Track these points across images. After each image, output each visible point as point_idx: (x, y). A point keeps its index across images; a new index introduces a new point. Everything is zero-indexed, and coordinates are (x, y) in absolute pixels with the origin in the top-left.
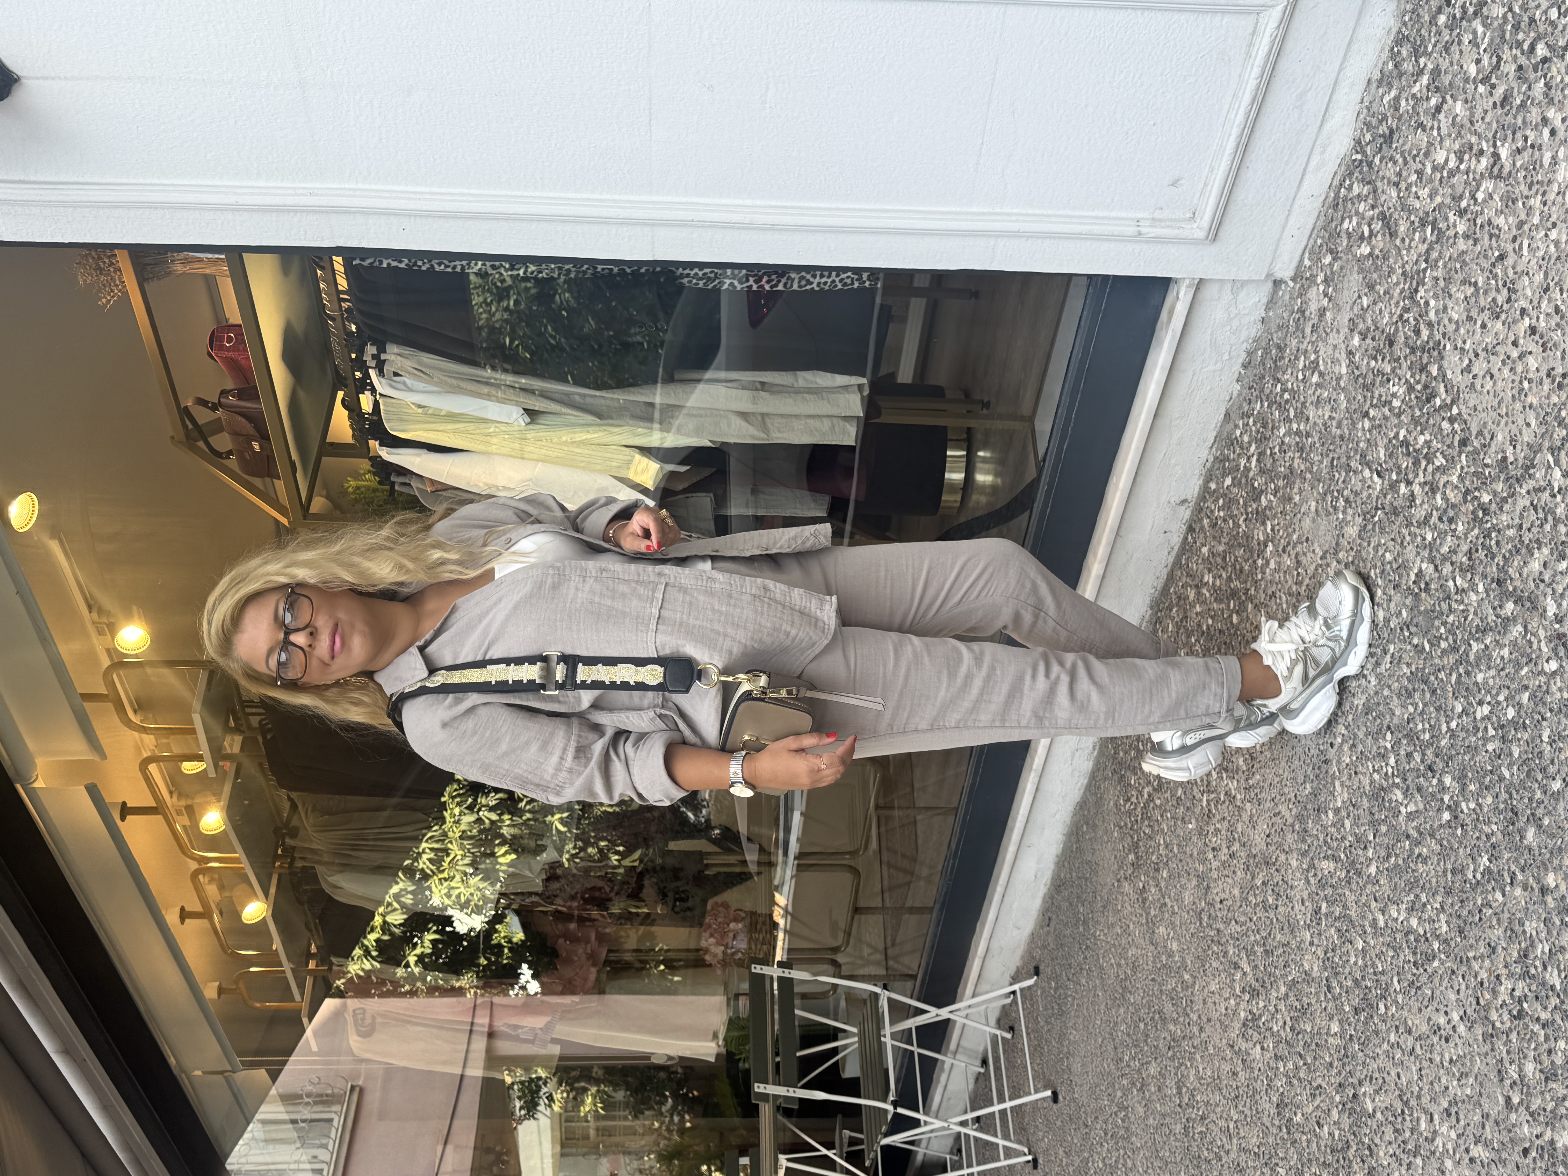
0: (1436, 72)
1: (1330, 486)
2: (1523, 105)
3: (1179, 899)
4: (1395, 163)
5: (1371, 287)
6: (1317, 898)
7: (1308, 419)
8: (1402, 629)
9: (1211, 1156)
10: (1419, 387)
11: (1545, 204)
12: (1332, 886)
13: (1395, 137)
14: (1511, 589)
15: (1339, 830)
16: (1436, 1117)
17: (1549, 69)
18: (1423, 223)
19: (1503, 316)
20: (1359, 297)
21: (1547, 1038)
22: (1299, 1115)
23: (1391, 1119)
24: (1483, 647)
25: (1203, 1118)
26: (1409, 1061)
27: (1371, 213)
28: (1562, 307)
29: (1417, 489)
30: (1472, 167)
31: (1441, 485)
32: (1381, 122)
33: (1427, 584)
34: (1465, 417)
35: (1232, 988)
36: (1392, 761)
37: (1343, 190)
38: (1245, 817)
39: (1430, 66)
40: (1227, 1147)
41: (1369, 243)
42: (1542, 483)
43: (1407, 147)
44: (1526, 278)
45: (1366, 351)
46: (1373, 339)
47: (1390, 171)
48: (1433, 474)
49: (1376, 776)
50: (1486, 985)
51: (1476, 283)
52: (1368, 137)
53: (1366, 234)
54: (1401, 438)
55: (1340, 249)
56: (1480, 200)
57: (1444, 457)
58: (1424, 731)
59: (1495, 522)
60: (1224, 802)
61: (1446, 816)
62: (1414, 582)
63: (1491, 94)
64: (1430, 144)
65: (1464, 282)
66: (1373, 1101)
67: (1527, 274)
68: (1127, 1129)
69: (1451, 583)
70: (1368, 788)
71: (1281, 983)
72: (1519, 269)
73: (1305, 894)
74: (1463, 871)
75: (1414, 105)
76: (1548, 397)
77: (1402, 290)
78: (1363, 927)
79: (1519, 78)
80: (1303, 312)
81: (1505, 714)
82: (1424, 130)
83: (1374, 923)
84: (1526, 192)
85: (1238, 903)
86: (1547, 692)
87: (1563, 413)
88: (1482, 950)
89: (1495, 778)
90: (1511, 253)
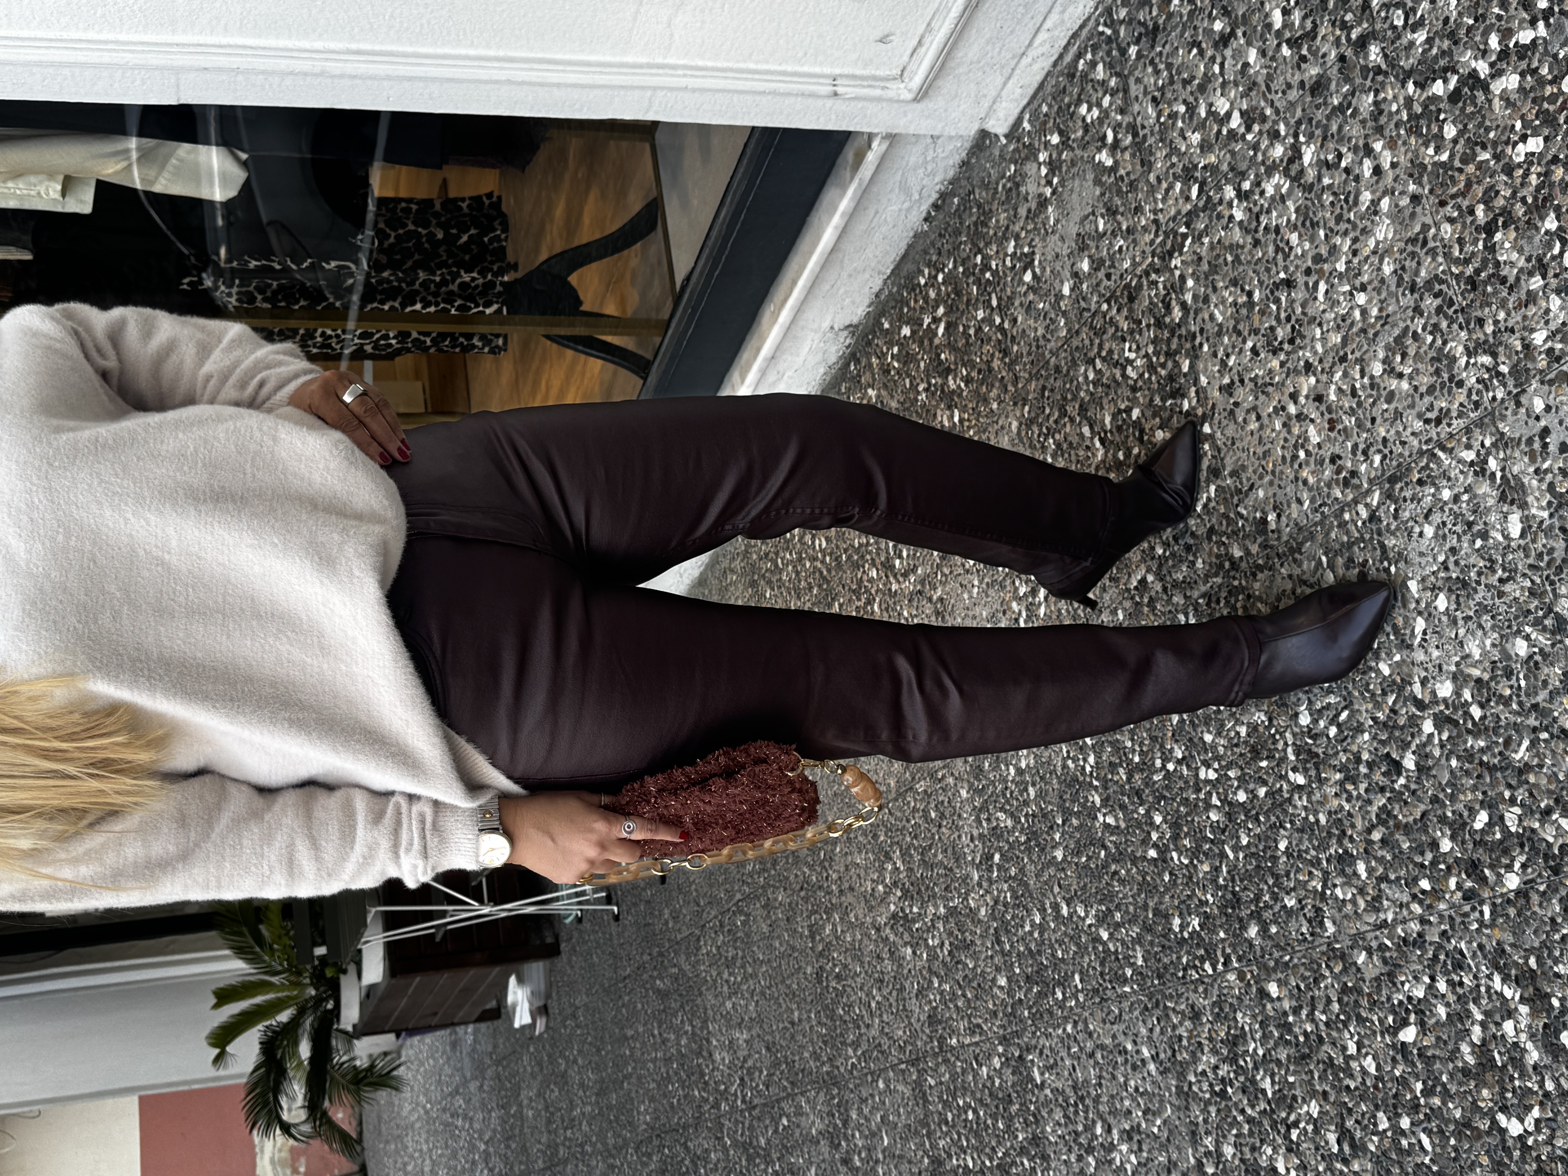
1: (1038, 415)
2: (1341, 109)
4: (1157, 72)
5: (1111, 212)
6: (989, 844)
7: (1015, 320)
9: (848, 1018)
10: (1163, 372)
11: (1355, 253)
12: (1009, 843)
13: (1161, 38)
15: (1021, 791)
16: (1115, 1131)
17: (1383, 85)
18: (1189, 175)
19: (1282, 356)
20: (1093, 213)
21: (1251, 1135)
22: (954, 1040)
23: (1062, 1102)
25: (839, 977)
26: (1088, 1063)
27: (1119, 117)
28: (1360, 393)
30: (1262, 146)
33: (1151, 599)
34: (1220, 445)
35: (882, 874)
36: (1091, 759)
37: (1082, 61)
40: (867, 1020)
41: (1113, 154)
43: (1176, 62)
44: (1318, 332)
45: (1098, 285)
46: (1108, 276)
47: (1150, 79)
49: (1071, 763)
50: (1185, 1042)
51: (1250, 294)
52: (1123, 13)
53: (1110, 140)
54: (1134, 417)
55: (1072, 136)
56: (1268, 195)
58: (1134, 751)
59: (1244, 583)
61: (1152, 853)
62: (1136, 588)
63: (1299, 67)
64: (1208, 78)
65: (1234, 282)
66: (1042, 1074)
67: (1320, 325)
71: (940, 903)
73: (975, 833)
74: (1167, 917)
75: (1191, 13)
76: (1329, 485)
77: (1152, 242)
78: (1043, 905)
79: (1340, 71)
80: (1017, 185)
81: (1235, 793)
82: (1201, 53)
83: (1056, 907)
84: (1332, 224)
85: (893, 795)
86: (1290, 800)
87: (1347, 516)
88: (1183, 1007)
89: (1217, 851)
90: (1301, 286)
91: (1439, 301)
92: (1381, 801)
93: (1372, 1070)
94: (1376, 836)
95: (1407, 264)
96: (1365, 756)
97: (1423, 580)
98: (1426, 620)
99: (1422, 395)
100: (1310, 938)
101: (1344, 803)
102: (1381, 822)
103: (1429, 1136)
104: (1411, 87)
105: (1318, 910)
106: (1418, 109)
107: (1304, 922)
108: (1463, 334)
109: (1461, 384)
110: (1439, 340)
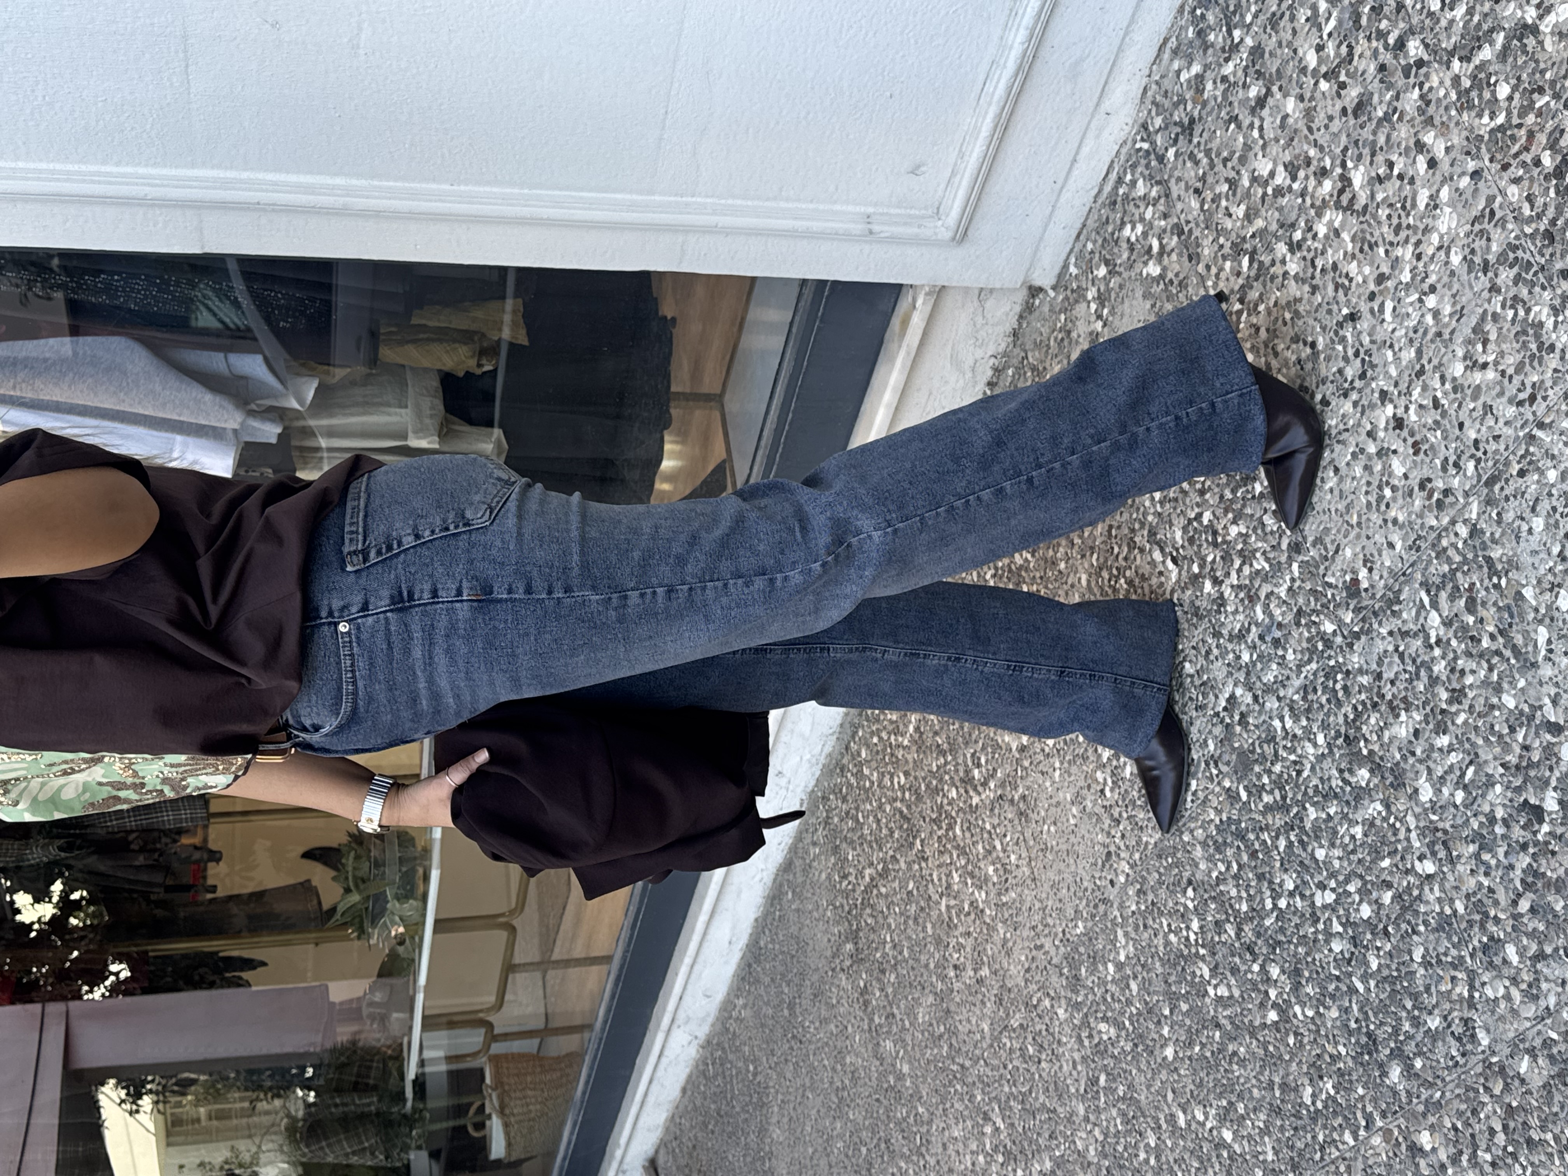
0: (1257, 52)
1: (1107, 559)
2: (1387, 117)
3: (911, 1013)
4: (1197, 163)
6: (1093, 1066)
8: (1207, 764)
11: (1419, 257)
12: (1113, 1056)
13: (1197, 129)
14: (1365, 752)
15: (1122, 990)
17: (1427, 76)
18: (1238, 250)
19: (1354, 396)
24: (1324, 816)
27: (1163, 223)
28: (1443, 401)
29: (1227, 592)
30: (1310, 189)
31: (1263, 594)
32: (1176, 105)
33: (1242, 715)
35: (981, 1141)
36: (1195, 925)
37: (1123, 185)
38: (997, 939)
39: (1249, 42)
41: (1160, 261)
42: (1412, 626)
43: (1214, 145)
44: (1389, 354)
47: (1190, 173)
48: (1252, 579)
49: (1172, 938)
51: (1313, 345)
52: (1158, 122)
53: (1156, 249)
54: (1205, 522)
55: (1119, 262)
56: (1321, 235)
57: (1267, 560)
58: (1240, 899)
59: (1341, 660)
60: (968, 914)
61: (1273, 1016)
62: (1225, 709)
63: (1339, 96)
64: (1247, 147)
65: (1296, 339)
67: (1391, 346)
69: (1277, 723)
70: (1161, 948)
73: (1077, 1056)
74: (1296, 1091)
75: (1225, 91)
76: (1421, 516)
78: (1156, 1120)
79: (1382, 81)
80: (1069, 332)
81: (1357, 910)
82: (1239, 127)
83: (1171, 1120)
84: (1390, 237)
85: (988, 1041)
86: (1419, 898)
87: (1445, 543)
89: (1345, 989)
90: (1366, 314)
91: (1516, 270)
92: (1524, 861)
94: (1524, 906)
95: (1476, 245)
96: (1500, 813)
97: (1539, 582)
98: (1549, 628)
99: (1511, 377)
100: (1461, 1061)
101: (1482, 879)
102: (1528, 887)
104: (1456, 64)
105: (1467, 1022)
106: (1466, 83)
107: (1453, 1043)
108: (1547, 295)
109: (1552, 348)
110: (1522, 313)
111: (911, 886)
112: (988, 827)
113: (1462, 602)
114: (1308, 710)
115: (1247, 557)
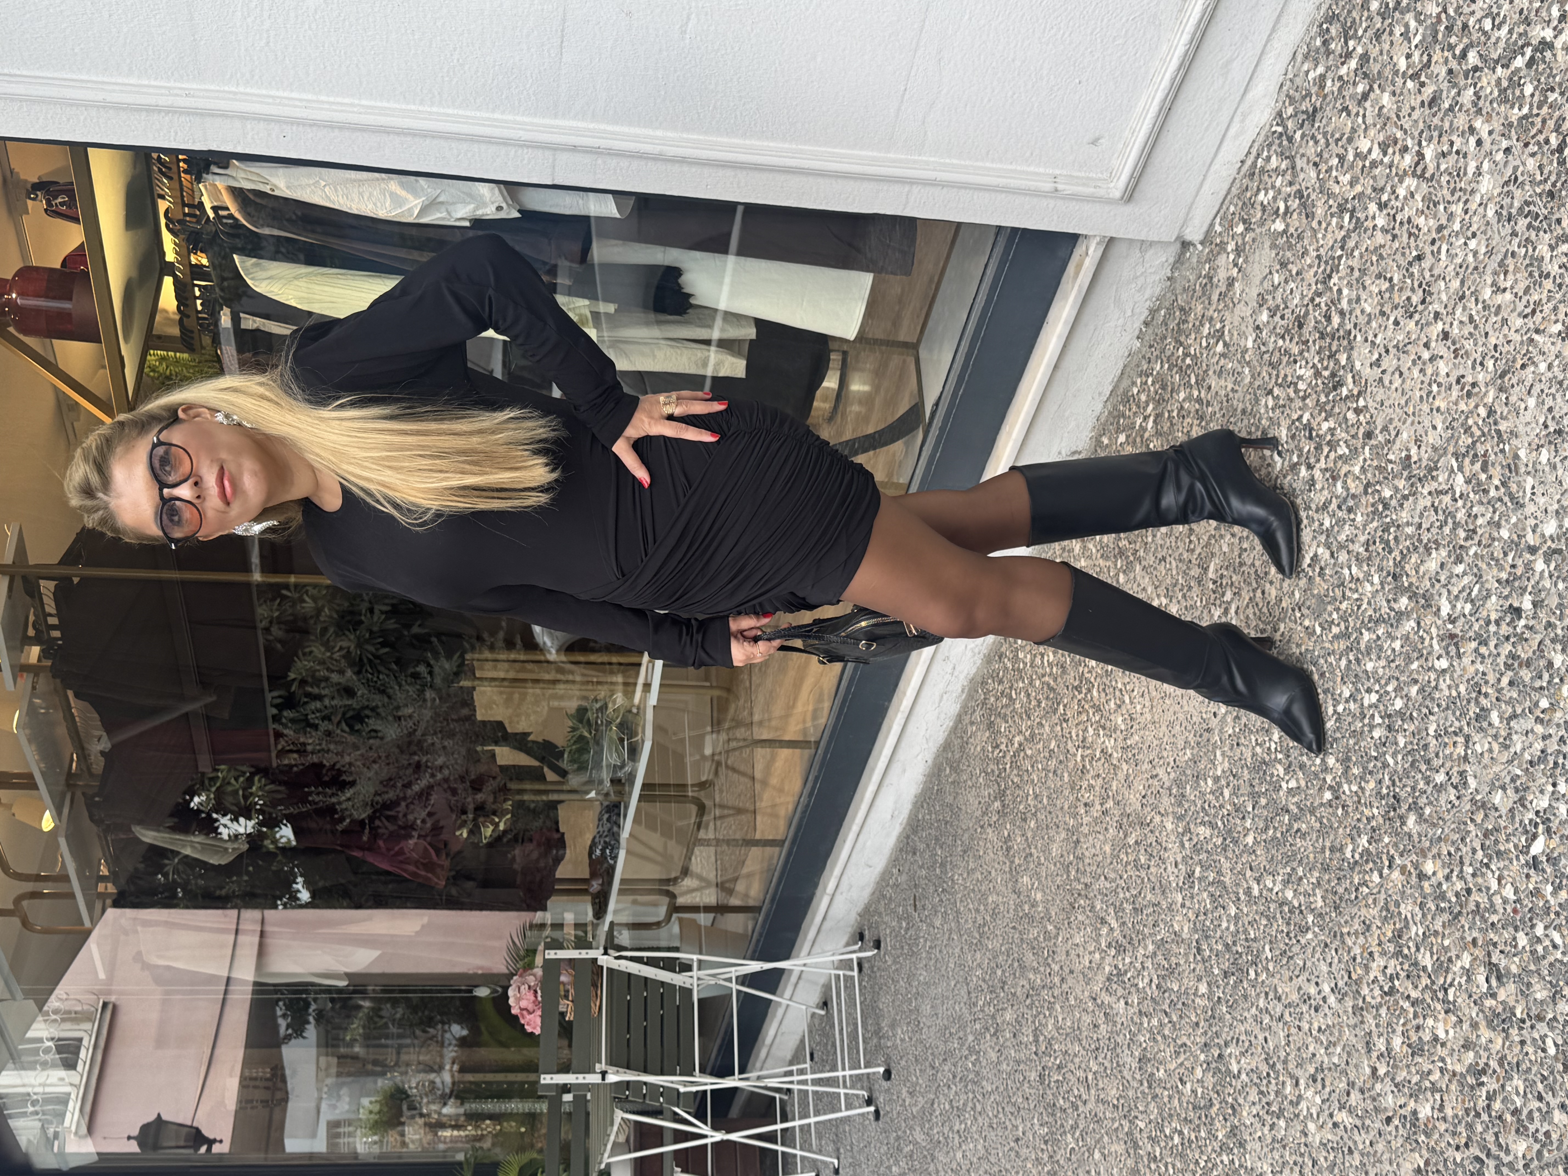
0: (1365, 58)
2: (1451, 109)
3: (1046, 850)
4: (1316, 142)
5: (1284, 265)
6: (1191, 862)
7: (1209, 388)
8: (1294, 610)
9: (1067, 1105)
10: (1326, 373)
11: (1466, 212)
12: (1207, 852)
13: (1318, 116)
14: (1406, 584)
15: (1217, 798)
16: (1302, 1082)
17: (1479, 78)
18: (1342, 209)
19: (1417, 317)
20: (1270, 273)
21: (1416, 1016)
22: (1162, 1071)
23: (1255, 1080)
24: (1374, 637)
25: (1059, 1067)
26: (1278, 1027)
27: (1288, 189)
28: (1476, 318)
29: (1317, 474)
30: (1396, 162)
31: (1342, 473)
32: (1304, 98)
33: (1322, 568)
34: (1372, 411)
35: (1098, 942)
37: (1260, 160)
38: (1121, 776)
39: (1360, 50)
40: (1084, 1097)
41: (1284, 220)
42: (1444, 486)
43: (1330, 129)
44: (1442, 284)
45: (1274, 328)
46: (1282, 318)
47: (1311, 150)
48: (1335, 462)
49: (1258, 750)
50: (1359, 960)
51: (1391, 279)
52: (1290, 110)
53: (1282, 210)
54: (1305, 421)
55: (1253, 221)
56: (1401, 197)
57: (1348, 446)
59: (1394, 517)
60: (1099, 759)
61: (1328, 795)
62: (1309, 565)
63: (1420, 92)
64: (1354, 130)
65: (1379, 276)
66: (1239, 1062)
67: (1444, 279)
68: (977, 1074)
69: (1346, 571)
70: (1249, 760)
71: (1149, 942)
72: (1436, 272)
73: (1179, 858)
74: (1341, 849)
75: (1340, 87)
76: (1456, 404)
77: (1316, 273)
78: (1237, 895)
79: (1449, 82)
80: (1211, 278)
81: (1393, 704)
82: (1349, 115)
83: (1248, 892)
84: (1448, 197)
85: (1109, 860)
86: (1436, 688)
87: (1470, 422)
88: (1356, 927)
89: (1379, 764)
90: (1429, 255)
91: (1528, 220)
92: (1507, 648)
93: (1512, 897)
95: (1504, 202)
96: (1493, 616)
97: (1530, 445)
98: (1534, 477)
99: (1521, 297)
100: (1457, 803)
101: (1479, 667)
102: (1508, 667)
103: (1560, 931)
104: (1499, 69)
105: (1462, 773)
106: (1505, 84)
107: (1453, 791)
108: (1547, 236)
109: (1548, 276)
110: (1530, 249)
111: (1053, 744)
112: (1120, 685)
113: (1478, 466)
114: (1369, 559)
115: (1333, 445)
